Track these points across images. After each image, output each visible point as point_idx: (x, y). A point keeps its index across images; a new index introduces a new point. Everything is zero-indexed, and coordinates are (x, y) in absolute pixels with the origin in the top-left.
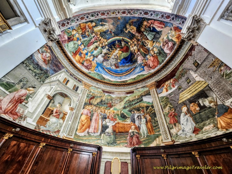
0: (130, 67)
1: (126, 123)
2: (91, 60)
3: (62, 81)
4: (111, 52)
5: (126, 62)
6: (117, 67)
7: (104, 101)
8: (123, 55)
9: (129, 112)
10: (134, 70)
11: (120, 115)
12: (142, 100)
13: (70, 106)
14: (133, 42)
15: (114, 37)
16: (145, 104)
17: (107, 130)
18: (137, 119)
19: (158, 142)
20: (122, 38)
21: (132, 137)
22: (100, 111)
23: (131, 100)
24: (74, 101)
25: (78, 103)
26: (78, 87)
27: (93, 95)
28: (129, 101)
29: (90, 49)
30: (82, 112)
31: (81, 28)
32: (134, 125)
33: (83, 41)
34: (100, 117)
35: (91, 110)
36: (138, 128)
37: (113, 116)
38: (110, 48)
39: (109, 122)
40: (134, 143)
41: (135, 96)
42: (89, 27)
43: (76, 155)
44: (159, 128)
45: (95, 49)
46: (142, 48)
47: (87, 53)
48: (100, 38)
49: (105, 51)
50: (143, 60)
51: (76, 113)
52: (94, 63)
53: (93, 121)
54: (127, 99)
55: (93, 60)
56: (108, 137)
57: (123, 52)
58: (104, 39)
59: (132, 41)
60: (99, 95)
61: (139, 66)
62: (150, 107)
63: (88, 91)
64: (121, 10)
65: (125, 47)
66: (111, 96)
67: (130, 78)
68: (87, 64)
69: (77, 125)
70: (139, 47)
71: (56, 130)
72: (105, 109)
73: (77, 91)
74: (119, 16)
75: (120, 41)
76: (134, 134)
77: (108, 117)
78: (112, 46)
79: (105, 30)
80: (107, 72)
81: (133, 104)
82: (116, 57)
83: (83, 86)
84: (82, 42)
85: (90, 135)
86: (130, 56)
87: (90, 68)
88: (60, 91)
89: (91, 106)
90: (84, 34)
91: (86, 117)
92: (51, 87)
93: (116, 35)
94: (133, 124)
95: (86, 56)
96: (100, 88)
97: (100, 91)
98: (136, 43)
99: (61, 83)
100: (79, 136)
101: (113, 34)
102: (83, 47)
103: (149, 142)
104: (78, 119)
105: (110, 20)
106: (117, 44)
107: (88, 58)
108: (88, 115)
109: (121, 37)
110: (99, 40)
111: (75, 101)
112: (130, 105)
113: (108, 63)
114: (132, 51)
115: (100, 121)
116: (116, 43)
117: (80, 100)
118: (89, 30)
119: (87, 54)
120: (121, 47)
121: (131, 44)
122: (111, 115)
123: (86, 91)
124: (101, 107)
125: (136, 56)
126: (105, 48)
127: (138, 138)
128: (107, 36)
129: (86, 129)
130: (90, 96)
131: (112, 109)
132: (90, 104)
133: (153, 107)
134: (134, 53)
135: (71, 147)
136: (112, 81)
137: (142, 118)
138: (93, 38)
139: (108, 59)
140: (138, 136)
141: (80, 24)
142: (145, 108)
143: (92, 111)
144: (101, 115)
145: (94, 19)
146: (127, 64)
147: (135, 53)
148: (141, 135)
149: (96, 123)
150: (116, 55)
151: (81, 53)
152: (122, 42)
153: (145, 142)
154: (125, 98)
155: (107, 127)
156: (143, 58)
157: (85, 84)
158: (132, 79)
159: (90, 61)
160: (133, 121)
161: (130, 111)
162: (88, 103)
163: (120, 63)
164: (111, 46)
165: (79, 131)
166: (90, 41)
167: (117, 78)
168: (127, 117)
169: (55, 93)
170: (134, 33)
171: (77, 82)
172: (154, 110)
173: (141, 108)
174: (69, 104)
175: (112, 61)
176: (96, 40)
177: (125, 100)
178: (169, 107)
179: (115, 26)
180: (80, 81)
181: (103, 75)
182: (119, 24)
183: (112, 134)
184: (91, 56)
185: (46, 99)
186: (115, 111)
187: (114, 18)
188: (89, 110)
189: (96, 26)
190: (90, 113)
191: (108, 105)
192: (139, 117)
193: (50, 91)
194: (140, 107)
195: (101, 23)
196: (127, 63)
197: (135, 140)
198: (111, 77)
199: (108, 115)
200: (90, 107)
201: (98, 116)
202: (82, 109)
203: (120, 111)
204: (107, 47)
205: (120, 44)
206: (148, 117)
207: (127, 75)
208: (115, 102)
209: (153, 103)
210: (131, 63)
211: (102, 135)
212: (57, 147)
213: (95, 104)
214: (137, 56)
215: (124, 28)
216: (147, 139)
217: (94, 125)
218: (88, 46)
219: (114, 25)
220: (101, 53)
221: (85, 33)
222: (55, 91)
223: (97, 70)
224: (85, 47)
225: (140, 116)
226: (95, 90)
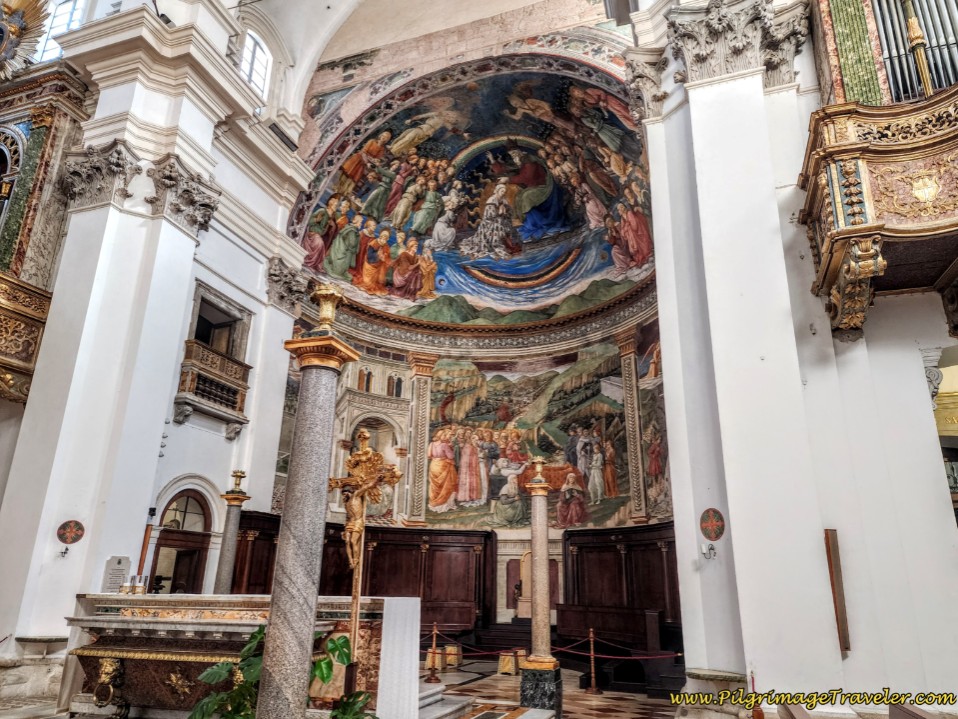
0: (564, 244)
1: (553, 465)
2: (411, 253)
3: (356, 388)
4: (479, 195)
5: (545, 222)
6: (514, 248)
7: (487, 403)
8: (527, 197)
9: (562, 433)
10: (579, 255)
11: (536, 443)
12: (599, 391)
13: (395, 447)
14: (555, 148)
15: (474, 142)
16: (606, 408)
17: (504, 490)
18: (583, 453)
19: (621, 516)
20: (505, 138)
21: (567, 503)
22: (477, 438)
23: (568, 387)
24: (401, 428)
25: (411, 429)
26: (400, 381)
27: (450, 389)
28: (562, 394)
29: (396, 219)
30: (429, 454)
31: (348, 177)
32: (575, 470)
33: (366, 208)
34: (481, 455)
35: (453, 438)
36: (583, 480)
37: (516, 447)
38: (469, 182)
39: (508, 467)
40: (572, 517)
41: (581, 374)
42: (371, 155)
43: (438, 554)
44: (628, 482)
45: (416, 206)
46: (592, 170)
47: (390, 237)
48: (422, 161)
49: (452, 199)
50: (605, 219)
51: (415, 460)
52: (426, 262)
53: (464, 469)
54: (556, 384)
55: (420, 249)
56: (507, 506)
57: (524, 186)
58: (435, 161)
59: (550, 144)
60: (466, 385)
61: (594, 241)
62: (617, 419)
63: (429, 380)
64: (469, 64)
65: (527, 165)
66: (505, 379)
67: (568, 293)
68: (402, 275)
69: (425, 488)
70: (581, 167)
71: (384, 511)
72: (493, 428)
73: (402, 396)
74: (468, 81)
75: (501, 151)
76: (572, 496)
77: (504, 450)
78: (476, 174)
79: (430, 133)
80: (480, 280)
81: (572, 404)
82: (501, 212)
83: (414, 372)
84: (365, 213)
85: (462, 509)
86: (555, 200)
87: (418, 287)
88: (361, 418)
89: (450, 429)
90: (364, 184)
91: (441, 463)
92: (341, 417)
93: (480, 134)
94: (570, 469)
95: (392, 249)
96: (467, 358)
97: (467, 368)
98: (565, 150)
99: (355, 393)
100: (436, 514)
101: (466, 135)
102: (372, 224)
103: (605, 515)
104: (425, 474)
105: (439, 100)
106: (492, 161)
107: (401, 251)
108: (447, 458)
109: (502, 135)
110: (421, 171)
111: (403, 427)
112: (565, 407)
113: (476, 240)
114: (560, 180)
115: (482, 465)
116: (488, 160)
117: (417, 420)
118: (376, 161)
119: (392, 241)
120: (512, 168)
121: (548, 154)
122: (510, 444)
123: (426, 382)
124: (480, 426)
125: (576, 197)
126: (450, 188)
127: (581, 504)
128: (448, 148)
129: (448, 494)
130: (439, 396)
131: (511, 425)
132: (447, 422)
133: (622, 417)
134: (570, 188)
135: (426, 542)
136: (503, 315)
137: (596, 451)
138: (398, 176)
139: (474, 225)
140: (582, 500)
141: (341, 168)
142: (604, 420)
143: (456, 442)
144: (482, 448)
145: (380, 123)
146: (551, 233)
147: (574, 189)
148: (590, 498)
149: (471, 475)
150: (501, 204)
151: (374, 250)
152: (510, 153)
153: (596, 516)
154: (550, 380)
155: (503, 481)
156: (605, 211)
157: (418, 360)
158: (573, 296)
159: (411, 260)
160: (572, 459)
161: (565, 428)
162: (440, 420)
163: (523, 228)
164: (471, 174)
165: (434, 503)
166: (390, 189)
167: (520, 299)
168: (556, 448)
169: (353, 427)
170: (546, 119)
171: (392, 365)
172: (624, 428)
173: (593, 420)
174: (391, 441)
175: (490, 229)
176: (410, 174)
177: (550, 391)
178: (654, 426)
179: (465, 112)
180: (399, 357)
181: (468, 298)
182: (479, 102)
183: (516, 498)
184: (411, 239)
185: (342, 451)
186: (523, 431)
187: (453, 90)
188: (447, 441)
189: (393, 137)
190: (451, 448)
191: (500, 413)
192: (588, 448)
193: (341, 431)
194: (593, 416)
195: (408, 121)
196: (550, 226)
197: (574, 509)
198: (499, 296)
199: (502, 446)
200: (446, 433)
201: (473, 453)
202: (426, 444)
203: (536, 429)
204: (458, 184)
205: (503, 159)
206: (610, 451)
207: (556, 278)
208: (520, 399)
209: (623, 405)
210: (564, 226)
211: (493, 503)
212: (396, 545)
213: (460, 419)
214: (582, 197)
215: (502, 107)
216: (601, 509)
217: (468, 480)
218: (389, 212)
219: (461, 110)
220: (442, 213)
221: (367, 179)
222: (351, 424)
223: (445, 284)
224: (378, 223)
225: (591, 445)
226: (453, 368)
